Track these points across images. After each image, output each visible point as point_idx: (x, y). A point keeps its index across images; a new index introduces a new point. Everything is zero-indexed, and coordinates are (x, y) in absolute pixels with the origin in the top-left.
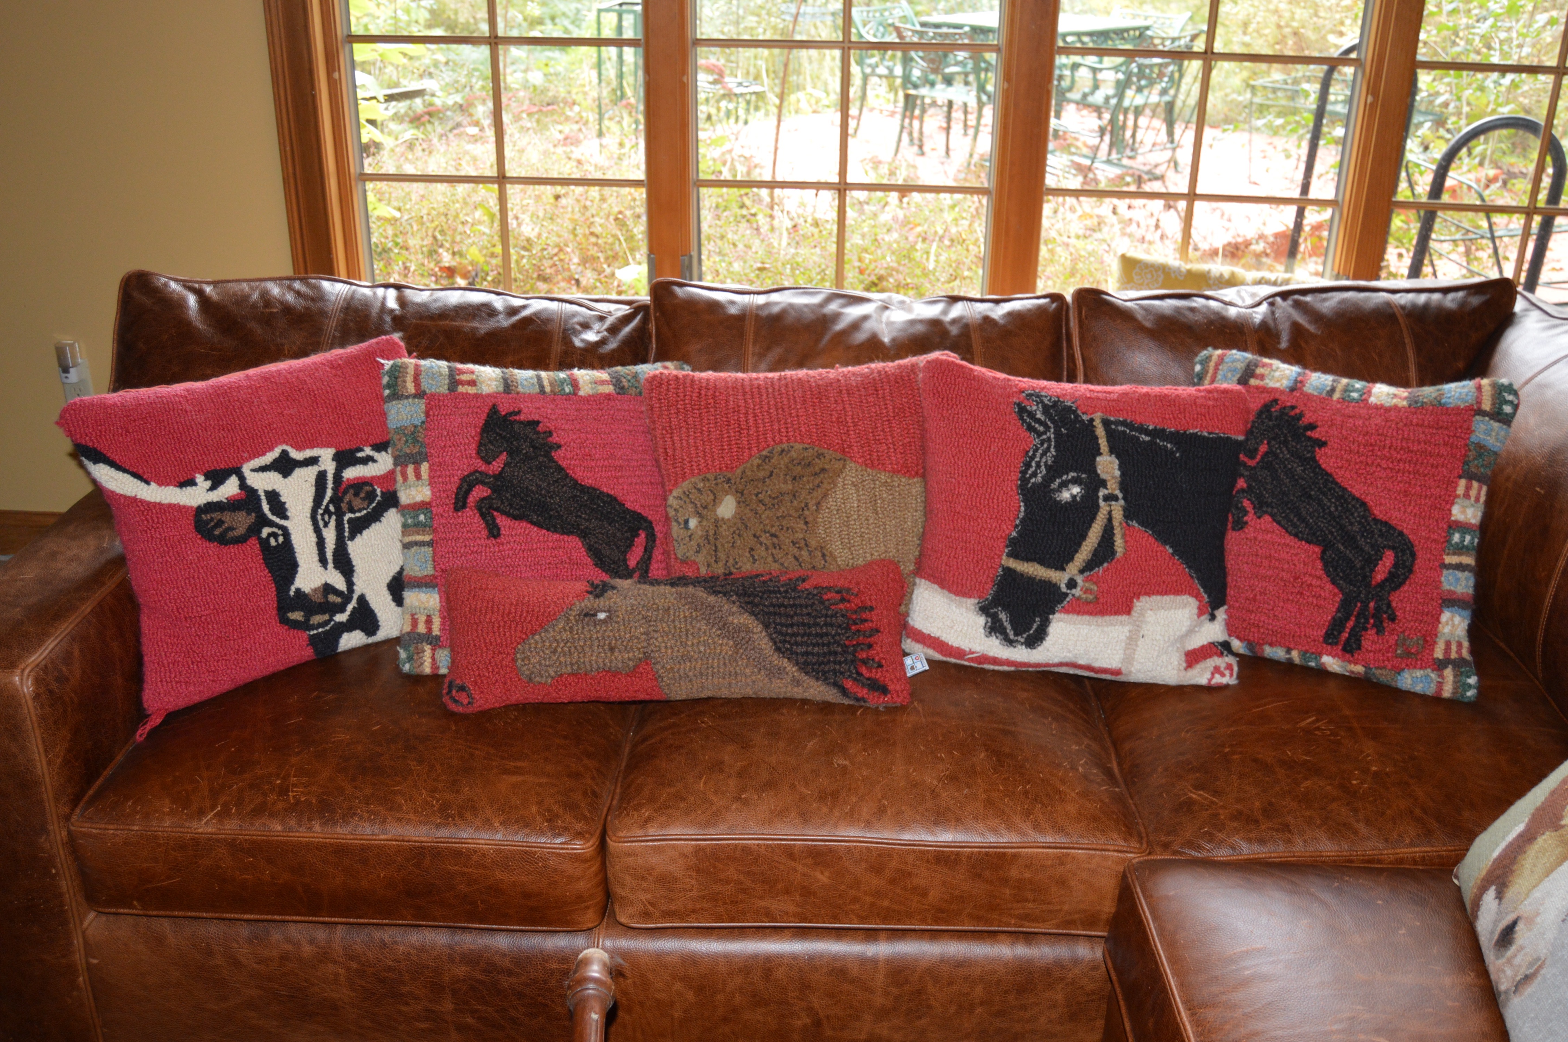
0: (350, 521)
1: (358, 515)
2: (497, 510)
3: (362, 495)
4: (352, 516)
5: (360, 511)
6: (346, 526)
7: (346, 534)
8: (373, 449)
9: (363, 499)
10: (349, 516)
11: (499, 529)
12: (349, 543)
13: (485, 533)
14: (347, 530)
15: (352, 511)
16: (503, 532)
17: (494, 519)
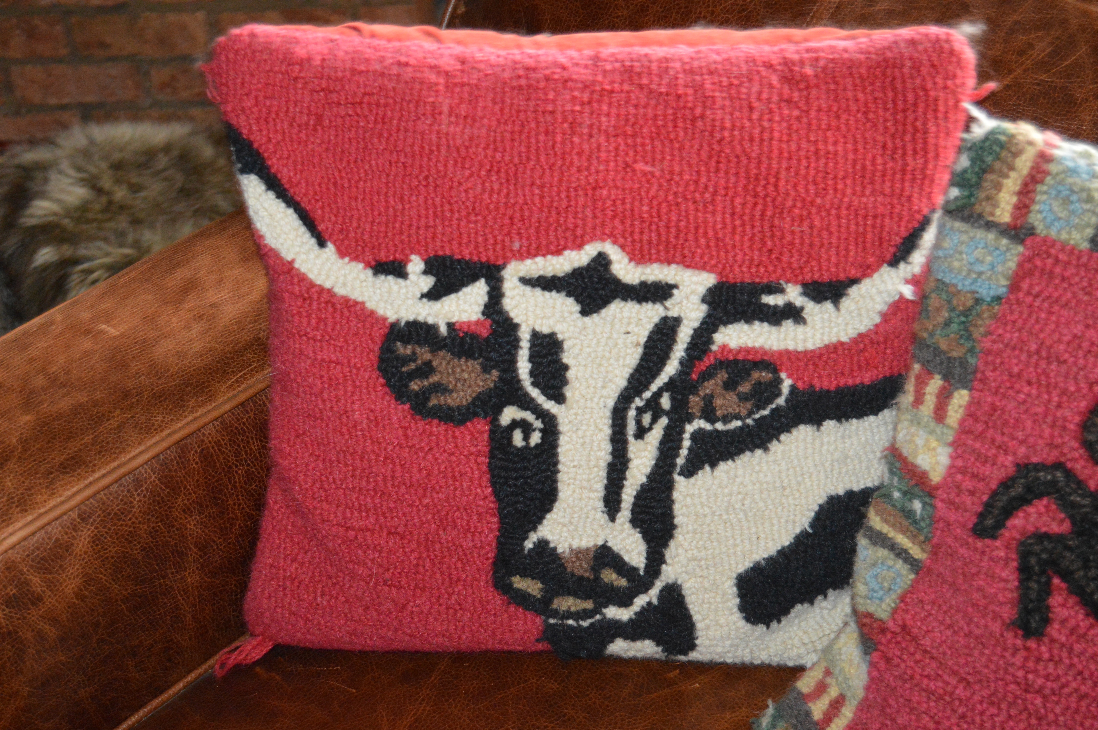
0: (698, 436)
1: (719, 426)
2: (1065, 575)
3: (745, 388)
4: (708, 427)
5: (726, 419)
6: (687, 443)
7: (680, 461)
8: (805, 294)
9: (743, 398)
10: (700, 424)
11: (1046, 621)
12: (679, 480)
13: (1008, 613)
14: (684, 452)
15: (709, 415)
16: (1054, 630)
17: (1047, 590)
